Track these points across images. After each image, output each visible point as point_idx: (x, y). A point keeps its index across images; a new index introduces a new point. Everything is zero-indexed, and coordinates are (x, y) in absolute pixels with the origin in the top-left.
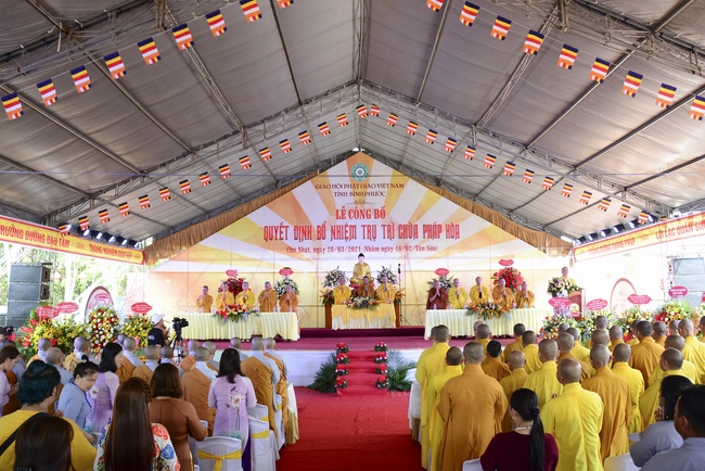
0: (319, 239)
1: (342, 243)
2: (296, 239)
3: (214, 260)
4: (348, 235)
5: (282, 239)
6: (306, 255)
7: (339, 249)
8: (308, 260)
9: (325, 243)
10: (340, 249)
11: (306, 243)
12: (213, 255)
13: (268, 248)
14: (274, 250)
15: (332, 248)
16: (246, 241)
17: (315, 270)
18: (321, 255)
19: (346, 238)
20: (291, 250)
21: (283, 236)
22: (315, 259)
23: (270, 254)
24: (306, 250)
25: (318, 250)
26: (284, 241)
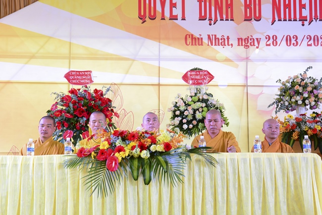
0: (248, 19)
1: (293, 28)
2: (202, 18)
3: (32, 57)
4: (306, 13)
5: (173, 18)
6: (222, 52)
7: (288, 40)
8: (227, 60)
9: (261, 28)
10: (290, 40)
11: (223, 28)
12: (31, 47)
13: (147, 35)
14: (158, 39)
15: (275, 38)
16: (102, 19)
17: (241, 81)
18: (254, 52)
19: (303, 19)
20: (193, 40)
21: (177, 12)
22: (242, 60)
23: (150, 48)
24: (223, 41)
25: (246, 42)
26: (179, 21)
